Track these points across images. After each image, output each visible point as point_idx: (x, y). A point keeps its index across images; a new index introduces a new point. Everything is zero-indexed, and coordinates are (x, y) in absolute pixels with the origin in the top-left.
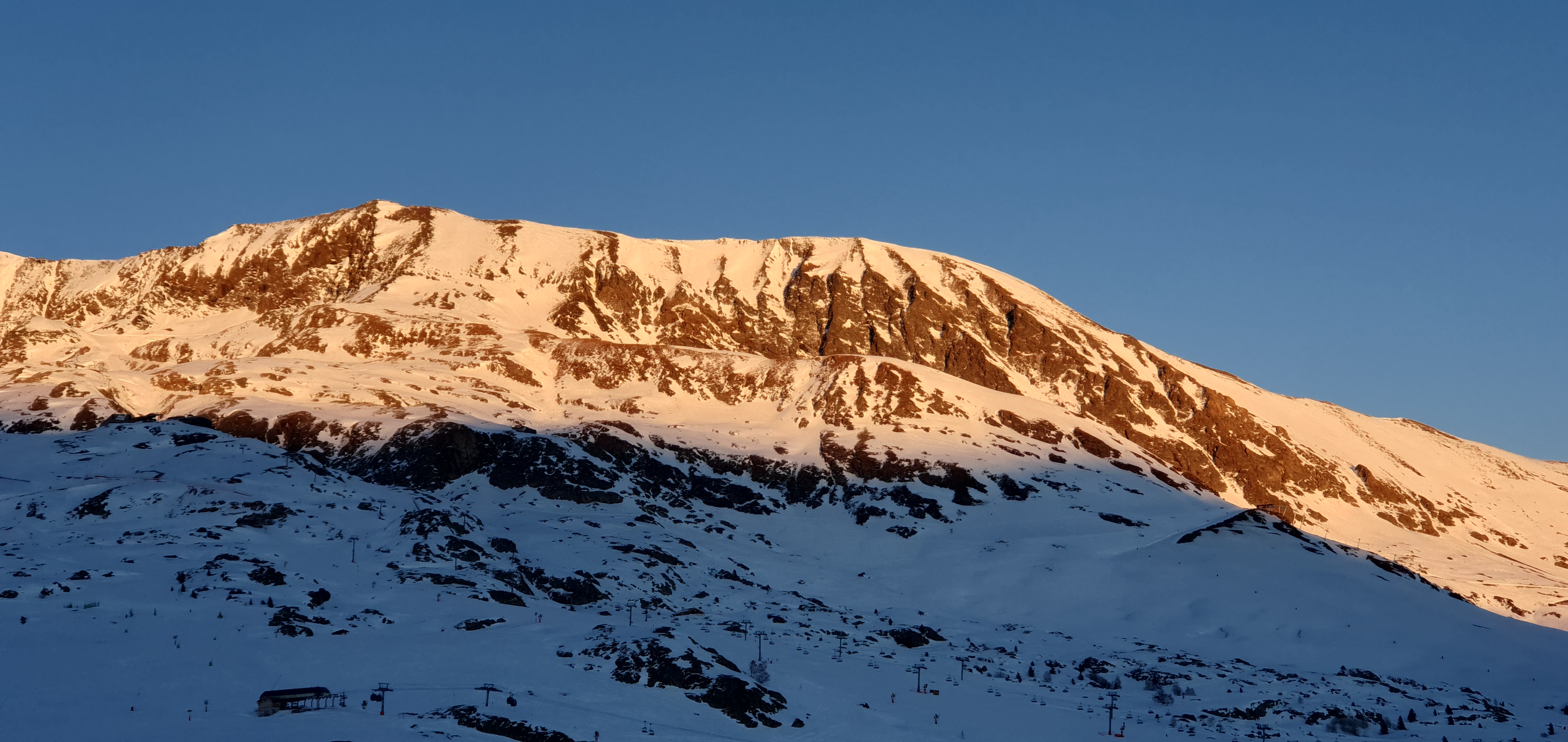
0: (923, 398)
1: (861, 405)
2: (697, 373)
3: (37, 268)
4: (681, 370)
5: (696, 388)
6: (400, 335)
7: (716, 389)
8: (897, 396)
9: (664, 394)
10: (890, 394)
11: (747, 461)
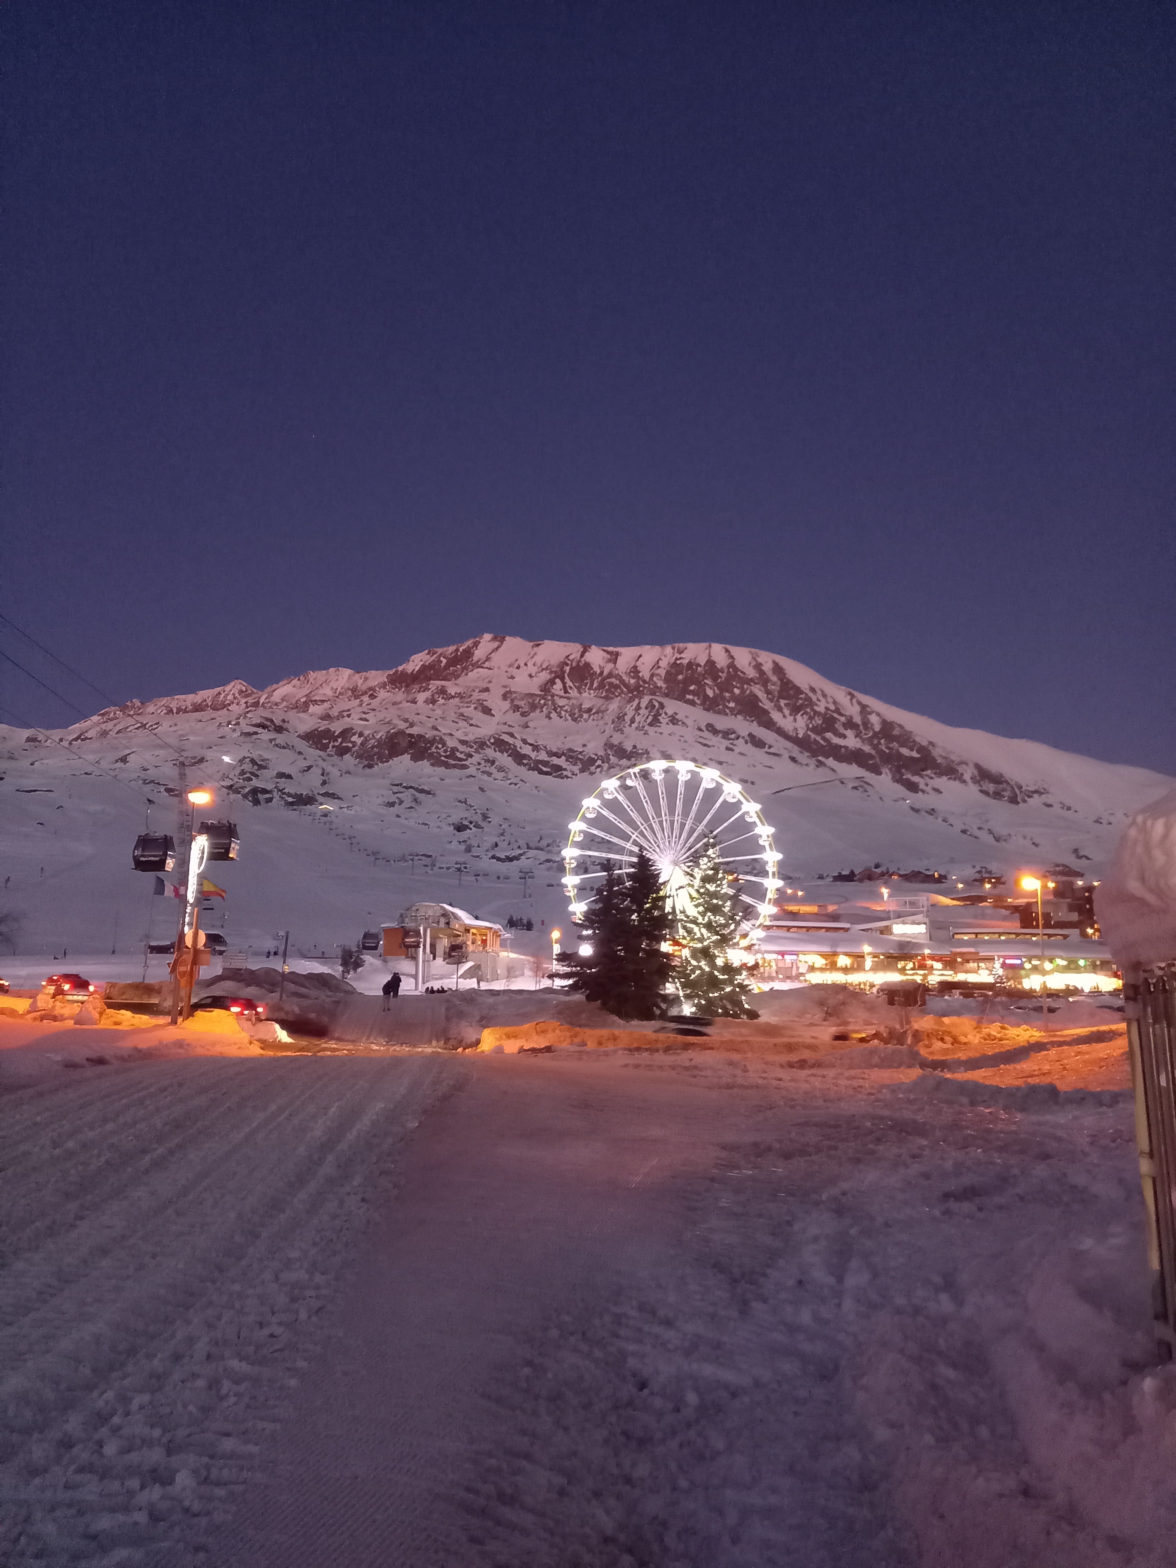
0: (665, 717)
1: (632, 721)
2: (566, 708)
3: (357, 675)
4: (559, 706)
5: (563, 715)
6: (450, 694)
7: (572, 715)
8: (652, 716)
9: (547, 719)
10: (649, 715)
11: (565, 751)
